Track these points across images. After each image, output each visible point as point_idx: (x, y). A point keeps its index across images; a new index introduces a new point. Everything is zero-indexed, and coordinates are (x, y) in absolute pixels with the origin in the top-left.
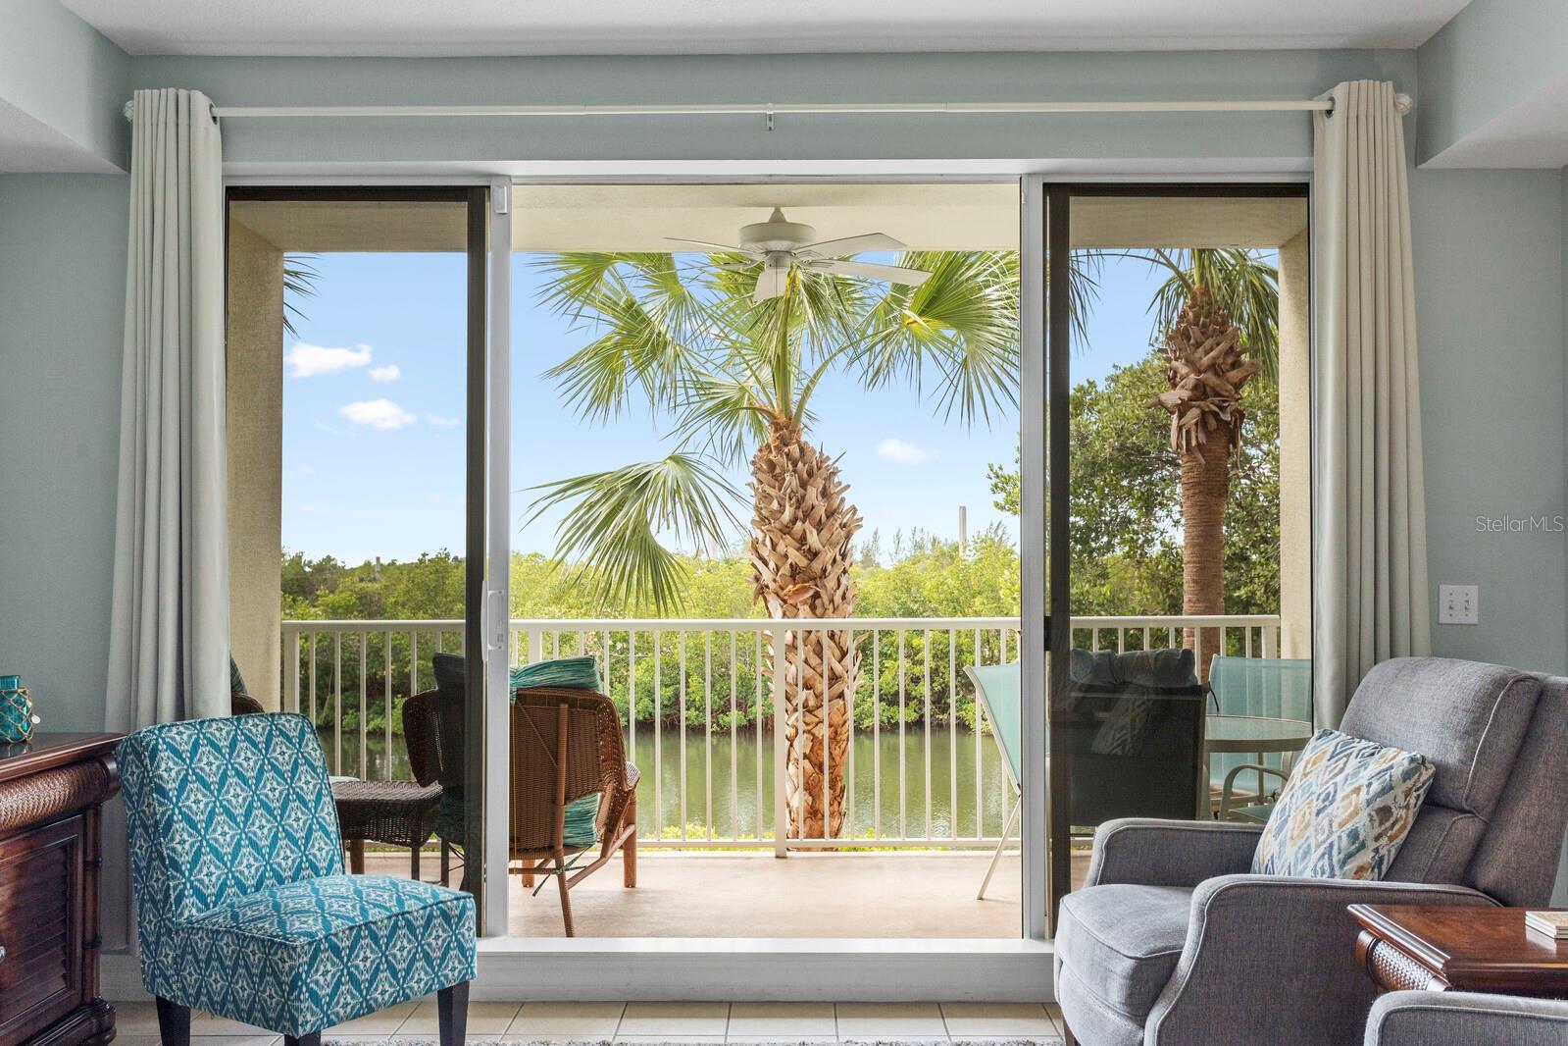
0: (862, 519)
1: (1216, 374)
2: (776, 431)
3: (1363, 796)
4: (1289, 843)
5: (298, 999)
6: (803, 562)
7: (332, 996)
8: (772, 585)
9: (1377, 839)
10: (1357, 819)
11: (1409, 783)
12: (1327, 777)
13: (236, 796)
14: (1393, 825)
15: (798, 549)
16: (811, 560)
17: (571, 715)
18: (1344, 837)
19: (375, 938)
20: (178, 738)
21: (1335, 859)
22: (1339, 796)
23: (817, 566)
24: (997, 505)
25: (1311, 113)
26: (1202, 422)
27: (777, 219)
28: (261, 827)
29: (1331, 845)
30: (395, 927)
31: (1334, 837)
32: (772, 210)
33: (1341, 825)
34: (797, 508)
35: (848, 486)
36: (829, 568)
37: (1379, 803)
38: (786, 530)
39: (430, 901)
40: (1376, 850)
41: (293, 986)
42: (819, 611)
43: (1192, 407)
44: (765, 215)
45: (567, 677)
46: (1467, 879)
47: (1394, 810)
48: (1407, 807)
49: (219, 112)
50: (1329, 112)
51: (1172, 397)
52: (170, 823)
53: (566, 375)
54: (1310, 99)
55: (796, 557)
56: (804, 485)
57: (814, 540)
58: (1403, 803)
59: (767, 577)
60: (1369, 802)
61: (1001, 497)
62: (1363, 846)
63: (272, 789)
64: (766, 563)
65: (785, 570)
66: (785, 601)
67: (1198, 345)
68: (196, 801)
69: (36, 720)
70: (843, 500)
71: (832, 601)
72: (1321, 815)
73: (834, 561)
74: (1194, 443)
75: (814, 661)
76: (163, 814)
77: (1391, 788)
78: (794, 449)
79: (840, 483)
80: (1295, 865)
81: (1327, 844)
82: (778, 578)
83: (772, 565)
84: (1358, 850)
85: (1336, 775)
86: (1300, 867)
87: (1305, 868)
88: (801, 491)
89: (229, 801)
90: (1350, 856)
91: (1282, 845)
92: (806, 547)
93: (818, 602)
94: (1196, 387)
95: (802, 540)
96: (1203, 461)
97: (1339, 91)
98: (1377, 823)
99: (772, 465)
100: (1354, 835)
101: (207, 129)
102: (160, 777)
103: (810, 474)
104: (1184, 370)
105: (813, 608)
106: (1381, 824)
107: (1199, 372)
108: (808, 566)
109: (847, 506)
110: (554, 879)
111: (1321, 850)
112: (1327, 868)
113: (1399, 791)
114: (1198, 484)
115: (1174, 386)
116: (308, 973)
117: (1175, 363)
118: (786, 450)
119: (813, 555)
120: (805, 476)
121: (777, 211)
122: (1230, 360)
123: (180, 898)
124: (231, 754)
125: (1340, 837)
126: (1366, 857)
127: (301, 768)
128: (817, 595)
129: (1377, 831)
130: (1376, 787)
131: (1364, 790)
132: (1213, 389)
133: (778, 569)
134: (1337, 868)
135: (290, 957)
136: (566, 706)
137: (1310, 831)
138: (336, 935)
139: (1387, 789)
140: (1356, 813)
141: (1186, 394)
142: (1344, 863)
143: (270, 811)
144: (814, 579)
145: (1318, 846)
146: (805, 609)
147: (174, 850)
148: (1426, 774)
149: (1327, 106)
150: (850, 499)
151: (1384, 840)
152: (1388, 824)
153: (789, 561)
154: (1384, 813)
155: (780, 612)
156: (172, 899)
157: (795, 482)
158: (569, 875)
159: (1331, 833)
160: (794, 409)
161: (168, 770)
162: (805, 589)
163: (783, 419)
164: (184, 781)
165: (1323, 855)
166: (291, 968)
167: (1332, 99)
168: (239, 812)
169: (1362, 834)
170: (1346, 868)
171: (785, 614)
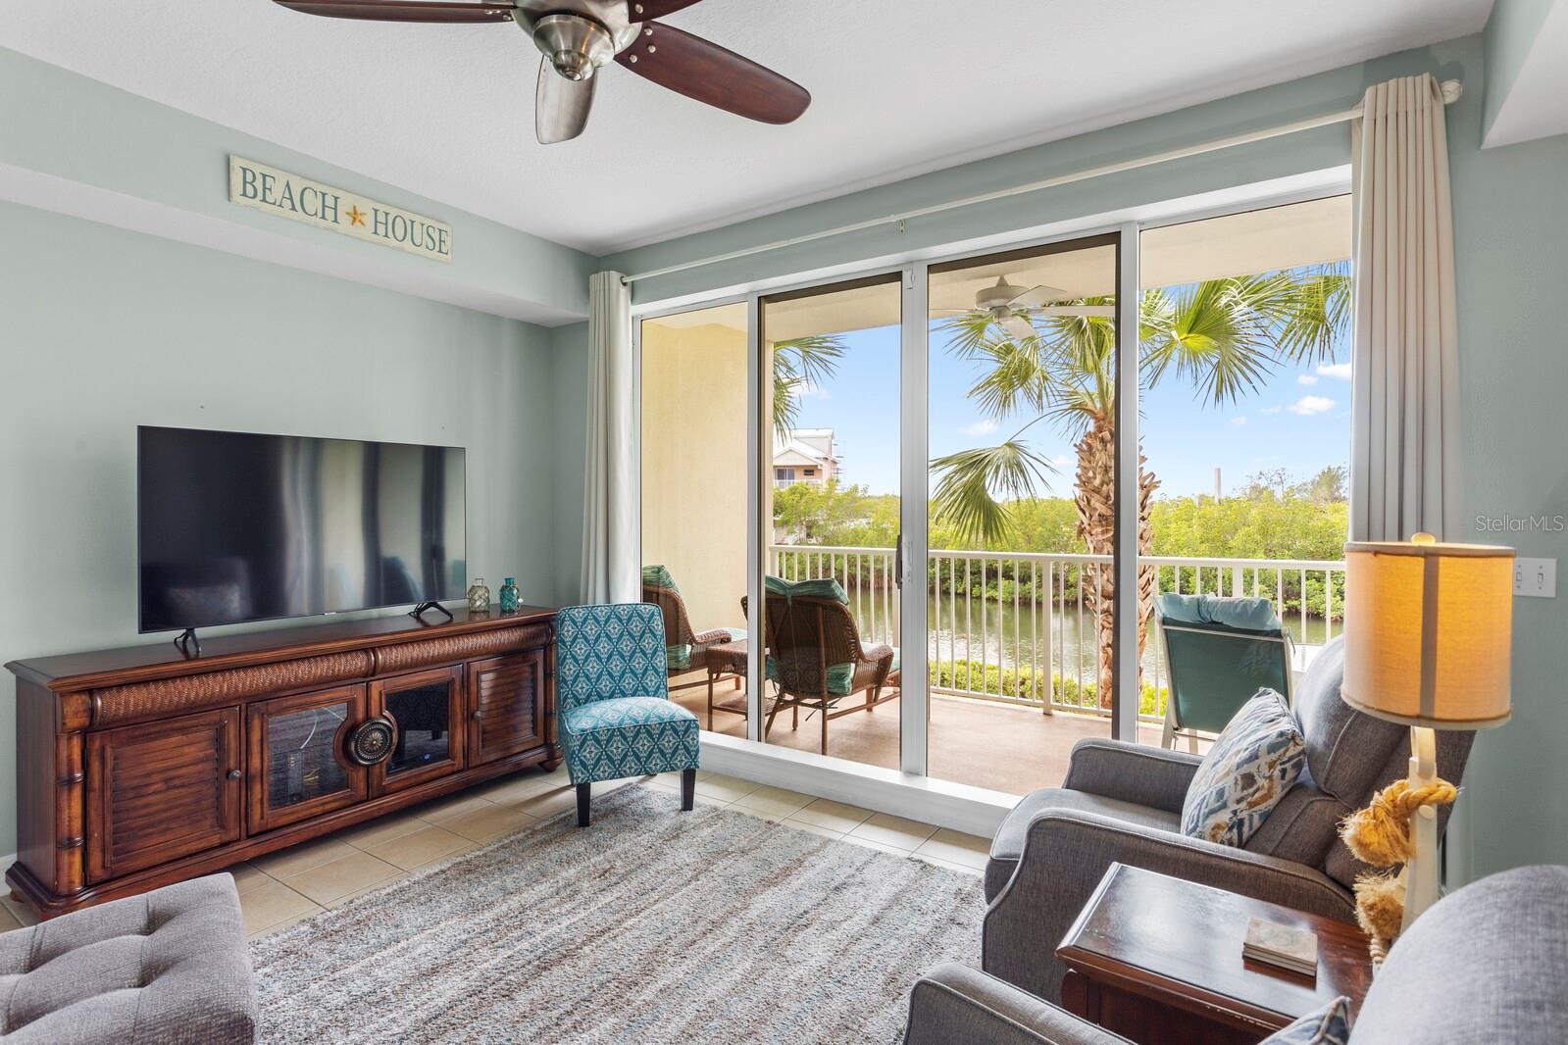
0: (1160, 482)
2: (1096, 422)
3: (1241, 758)
5: (573, 764)
7: (595, 765)
8: (1088, 528)
9: (1239, 801)
10: (1227, 779)
11: (1274, 756)
12: (1235, 734)
13: (604, 647)
14: (1256, 792)
17: (824, 613)
18: (1215, 794)
19: (625, 737)
22: (1229, 754)
27: (1002, 284)
28: (616, 666)
29: (1206, 798)
30: (638, 733)
31: (1209, 793)
32: (998, 278)
35: (1149, 458)
37: (1245, 769)
40: (1235, 812)
44: (993, 282)
46: (1323, 860)
47: (1257, 778)
48: (1270, 778)
49: (628, 280)
58: (1267, 775)
59: (1085, 522)
62: (1224, 806)
63: (626, 646)
64: (1084, 513)
68: (581, 649)
69: (520, 601)
70: (1143, 468)
76: (563, 654)
77: (1257, 757)
79: (1142, 456)
82: (1091, 523)
84: (1222, 807)
85: (1239, 734)
89: (599, 650)
90: (1213, 812)
98: (1239, 787)
99: (1090, 447)
100: (1221, 793)
101: (618, 292)
102: (563, 635)
106: (1243, 789)
109: (1147, 472)
110: (819, 712)
112: (1195, 818)
113: (1264, 760)
116: (579, 750)
121: (1002, 279)
125: (1212, 792)
126: (1224, 817)
129: (1239, 795)
130: (1246, 754)
131: (1242, 754)
133: (1091, 516)
136: (820, 609)
138: (598, 732)
139: (1254, 757)
140: (1230, 772)
143: (623, 657)
146: (1108, 545)
147: (565, 673)
148: (1295, 750)
151: (1243, 805)
152: (1251, 790)
153: (1098, 511)
154: (1248, 780)
155: (1092, 546)
158: (830, 712)
160: (1109, 407)
161: (569, 632)
164: (576, 638)
168: (604, 656)
169: (1226, 794)
170: (1208, 822)
171: (1094, 548)
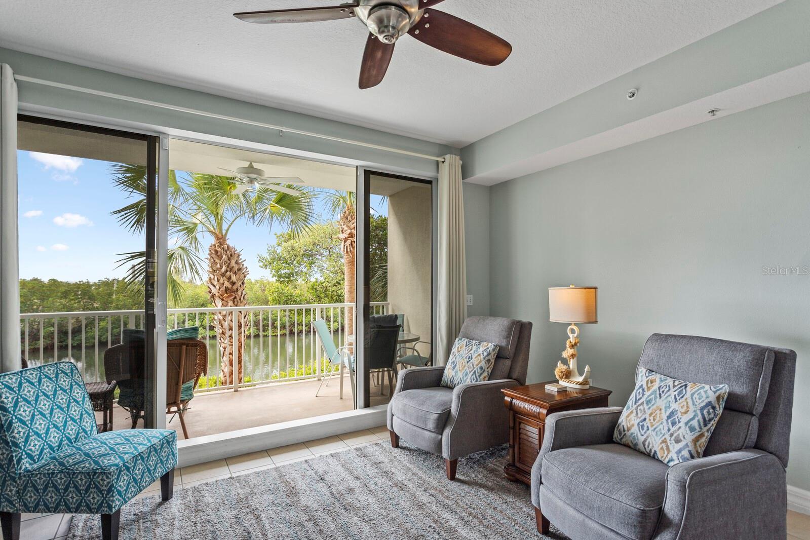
1: (355, 230)
2: (218, 240)
3: (482, 356)
4: (459, 372)
5: (112, 496)
6: (230, 286)
7: (126, 490)
8: (217, 294)
9: (487, 368)
10: (481, 363)
11: (494, 352)
12: (467, 352)
13: (44, 405)
14: (491, 364)
15: (228, 282)
16: (233, 285)
17: (186, 349)
18: (478, 368)
19: (142, 458)
20: (10, 381)
21: (477, 375)
22: (474, 357)
23: (235, 287)
24: (260, 266)
25: (438, 161)
26: (351, 244)
28: (59, 418)
29: (475, 371)
30: (150, 452)
31: (475, 369)
32: (249, 163)
33: (477, 365)
34: (228, 267)
35: (245, 260)
36: (239, 288)
37: (487, 358)
38: (223, 275)
39: (161, 437)
40: (488, 372)
41: (110, 490)
42: (236, 303)
43: (348, 240)
45: (187, 335)
46: (509, 377)
48: (494, 359)
50: (443, 162)
51: (342, 236)
52: (10, 424)
53: (123, 213)
54: (438, 157)
55: (227, 284)
56: (229, 259)
57: (234, 278)
58: (492, 358)
59: (214, 291)
60: (484, 358)
61: (261, 264)
62: (484, 371)
63: (62, 399)
64: (215, 286)
65: (223, 289)
66: (223, 300)
67: (350, 221)
68: (24, 411)
70: (243, 265)
71: (240, 299)
72: (469, 363)
73: (241, 286)
74: (349, 250)
76: (6, 420)
77: (490, 354)
78: (226, 247)
79: (241, 259)
80: (463, 378)
81: (473, 371)
82: (220, 292)
83: (217, 287)
84: (483, 372)
85: (470, 351)
86: (465, 379)
87: (467, 378)
88: (228, 262)
89: (41, 408)
90: (481, 374)
91: (456, 372)
92: (231, 281)
93: (235, 300)
94: (349, 234)
95: (230, 278)
97: (447, 157)
99: (217, 252)
100: (481, 368)
103: (231, 255)
104: (346, 228)
105: (234, 302)
106: (488, 364)
107: (351, 230)
108: (232, 288)
109: (244, 266)
111: (472, 373)
112: (475, 378)
113: (492, 354)
114: (350, 262)
115: (343, 233)
116: (116, 483)
117: (343, 226)
118: (222, 247)
119: (233, 284)
120: (230, 256)
123: (19, 461)
124: (39, 385)
125: (477, 369)
126: (485, 374)
127: (74, 387)
128: (235, 298)
129: (487, 366)
130: (485, 354)
131: (482, 355)
132: (354, 235)
133: (220, 289)
134: (478, 378)
135: (108, 478)
136: (185, 346)
137: (466, 368)
138: (127, 462)
139: (489, 354)
140: (480, 362)
141: (347, 236)
142: (480, 376)
143: (62, 409)
144: (234, 292)
145: (470, 372)
146: (231, 303)
147: (14, 437)
148: (498, 349)
149: (443, 160)
150: (246, 264)
151: (489, 369)
153: (225, 286)
154: (489, 361)
155: (221, 303)
156: (15, 462)
157: (226, 258)
160: (224, 232)
161: (7, 398)
162: (232, 295)
163: (220, 236)
164: (17, 402)
165: (473, 374)
166: (108, 483)
167: (445, 159)
168: (47, 412)
169: (484, 368)
170: (481, 377)
171: (223, 304)
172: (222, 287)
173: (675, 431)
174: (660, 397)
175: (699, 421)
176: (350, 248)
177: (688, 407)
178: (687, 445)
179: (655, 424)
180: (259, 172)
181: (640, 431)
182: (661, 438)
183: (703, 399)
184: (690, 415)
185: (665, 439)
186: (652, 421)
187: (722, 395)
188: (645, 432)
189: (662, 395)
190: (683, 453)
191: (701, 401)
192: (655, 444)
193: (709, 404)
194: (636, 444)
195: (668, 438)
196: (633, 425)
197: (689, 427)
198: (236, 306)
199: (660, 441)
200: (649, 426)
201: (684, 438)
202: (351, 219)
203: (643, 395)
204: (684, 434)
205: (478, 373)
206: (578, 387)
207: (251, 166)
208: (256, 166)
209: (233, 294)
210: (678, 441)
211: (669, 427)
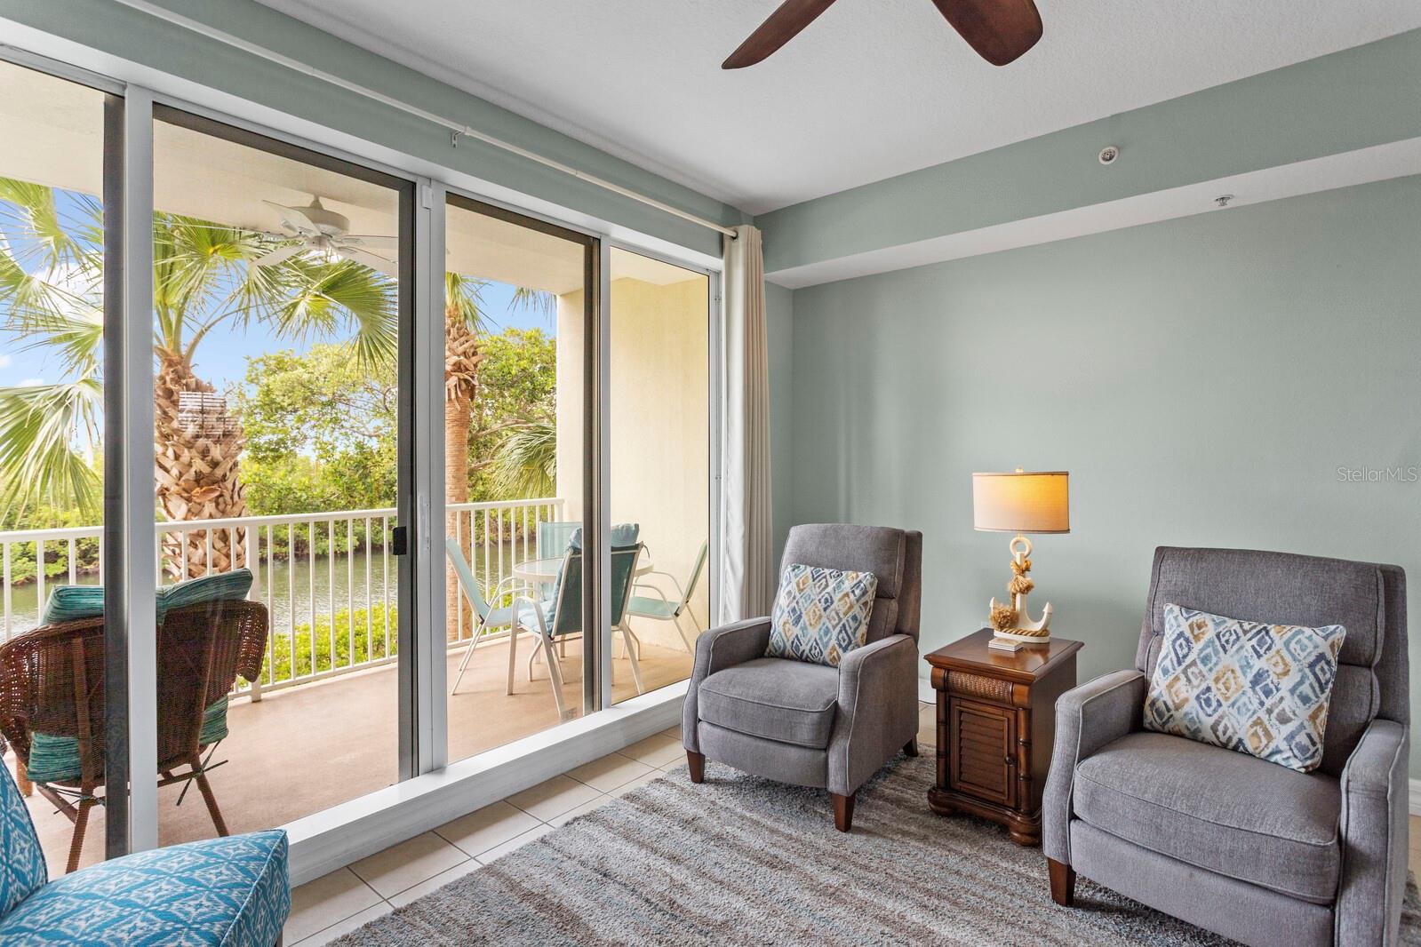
1: (466, 357)
2: (170, 365)
6: (206, 469)
8: (174, 489)
10: (853, 610)
12: (818, 591)
14: (870, 609)
15: (203, 459)
16: (213, 468)
18: (850, 620)
21: (849, 632)
22: (836, 599)
23: (219, 472)
25: (724, 235)
26: (460, 385)
29: (844, 625)
31: (844, 621)
33: (845, 614)
36: (228, 474)
37: (863, 600)
38: (189, 445)
42: (221, 507)
43: (452, 375)
46: (897, 630)
50: (734, 238)
54: (724, 227)
55: (200, 465)
57: (216, 452)
58: (871, 598)
59: (166, 480)
60: (858, 601)
62: (860, 622)
64: (166, 471)
65: (189, 476)
66: (188, 501)
71: (231, 499)
72: (828, 611)
73: (231, 469)
74: (453, 396)
75: (220, 544)
78: (191, 381)
80: (821, 638)
81: (841, 625)
82: (180, 482)
83: (175, 472)
84: (859, 625)
85: (824, 589)
86: (825, 639)
87: (830, 639)
90: (856, 629)
91: (804, 629)
92: (209, 458)
93: (221, 500)
94: (454, 365)
95: (205, 453)
96: (459, 408)
97: (742, 229)
100: (854, 618)
105: (216, 506)
107: (459, 356)
108: (211, 473)
110: (194, 782)
111: (838, 629)
112: (846, 638)
113: (868, 592)
118: (184, 381)
119: (215, 464)
121: (317, 201)
122: (472, 350)
125: (848, 621)
126: (863, 627)
128: (221, 495)
129: (864, 615)
130: (857, 592)
131: (852, 596)
132: (465, 366)
133: (181, 475)
137: (824, 619)
139: (864, 593)
140: (851, 607)
141: (450, 368)
142: (854, 633)
144: (216, 482)
145: (834, 627)
146: (209, 507)
149: (734, 235)
151: (868, 619)
152: (867, 610)
153: (193, 470)
155: (184, 507)
159: (840, 620)
160: (184, 350)
162: (213, 491)
163: (176, 358)
165: (841, 631)
167: (736, 232)
169: (858, 617)
170: (856, 635)
171: (189, 510)
172: (188, 471)
173: (1275, 705)
174: (1225, 651)
175: (1311, 686)
176: (456, 393)
177: (1286, 665)
178: (1302, 726)
179: (1232, 695)
180: (338, 221)
181: (1202, 708)
182: (1251, 717)
183: (1308, 651)
184: (1294, 677)
185: (1259, 718)
186: (1224, 690)
187: (1336, 641)
188: (1215, 711)
189: (1228, 647)
190: (1298, 739)
191: (1305, 653)
192: (1238, 726)
193: (1321, 657)
194: (1198, 730)
195: (1265, 717)
196: (1186, 700)
197: (1298, 696)
198: (224, 513)
199: (1250, 722)
200: (1221, 700)
201: (1295, 714)
202: (456, 336)
203: (1189, 649)
204: (1293, 708)
205: (851, 628)
206: (1034, 640)
207: (316, 205)
208: (328, 205)
209: (215, 486)
210: (1284, 720)
211: (1260, 699)
